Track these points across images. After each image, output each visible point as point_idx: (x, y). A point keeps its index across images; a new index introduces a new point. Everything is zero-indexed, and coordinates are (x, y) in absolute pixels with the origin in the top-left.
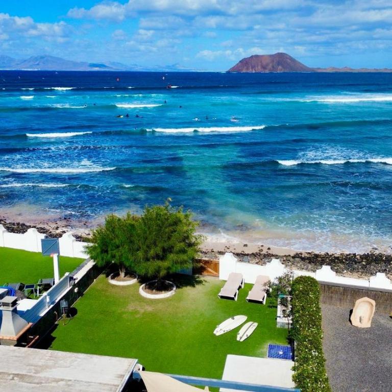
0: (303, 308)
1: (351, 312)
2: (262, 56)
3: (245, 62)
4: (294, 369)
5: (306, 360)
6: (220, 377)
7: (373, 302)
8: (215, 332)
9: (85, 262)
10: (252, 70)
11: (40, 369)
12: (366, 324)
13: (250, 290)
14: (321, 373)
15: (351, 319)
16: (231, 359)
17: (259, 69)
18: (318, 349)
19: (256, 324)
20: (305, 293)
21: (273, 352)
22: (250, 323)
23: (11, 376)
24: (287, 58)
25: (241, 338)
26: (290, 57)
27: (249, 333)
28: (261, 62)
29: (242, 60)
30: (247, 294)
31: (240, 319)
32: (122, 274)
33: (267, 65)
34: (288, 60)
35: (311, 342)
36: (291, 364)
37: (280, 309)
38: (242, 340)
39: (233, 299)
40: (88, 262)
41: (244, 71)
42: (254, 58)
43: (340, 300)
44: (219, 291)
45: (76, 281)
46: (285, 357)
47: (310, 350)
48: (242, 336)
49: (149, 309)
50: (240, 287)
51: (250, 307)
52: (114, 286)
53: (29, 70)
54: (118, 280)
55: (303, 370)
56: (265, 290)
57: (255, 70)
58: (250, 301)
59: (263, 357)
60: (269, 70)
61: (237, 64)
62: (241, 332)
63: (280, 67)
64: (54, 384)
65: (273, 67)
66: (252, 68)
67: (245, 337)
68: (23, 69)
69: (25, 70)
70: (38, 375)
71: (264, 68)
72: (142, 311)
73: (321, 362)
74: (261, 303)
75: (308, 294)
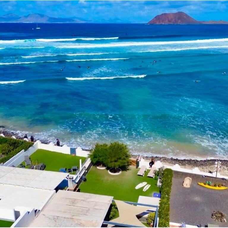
0: (166, 181)
1: (183, 182)
2: (169, 14)
3: (158, 18)
4: (160, 201)
5: (163, 198)
6: (137, 202)
7: (191, 179)
8: (136, 188)
9: (87, 159)
10: (162, 23)
11: (87, 199)
12: (188, 186)
13: (149, 172)
14: (167, 202)
15: (183, 184)
16: (140, 197)
17: (166, 23)
18: (168, 195)
19: (150, 185)
20: (167, 175)
21: (155, 195)
22: (148, 185)
23: (80, 200)
24: (184, 15)
25: (144, 190)
26: (186, 14)
27: (147, 188)
28: (168, 18)
29: (156, 17)
30: (147, 174)
31: (145, 183)
32: (101, 165)
33: (172, 19)
34: (185, 16)
35: (166, 192)
36: (160, 199)
37: (159, 180)
38: (145, 191)
39: (142, 176)
40: (88, 159)
41: (158, 23)
42: (164, 15)
43: (181, 177)
44: (137, 173)
45: (86, 168)
46: (158, 197)
47: (165, 195)
48: (145, 189)
49: (113, 179)
50: (145, 171)
51: (148, 179)
52: (99, 169)
53: (27, 22)
54: (100, 167)
55: (162, 201)
56: (154, 173)
57: (164, 23)
58: (149, 177)
59: (151, 197)
60: (173, 23)
61: (153, 19)
62: (145, 188)
63: (180, 21)
64: (92, 203)
65: (175, 21)
66: (162, 22)
67: (146, 190)
68: (24, 22)
69: (25, 22)
70: (87, 200)
71: (169, 21)
72: (110, 179)
73: (168, 199)
74: (152, 178)
75: (168, 176)
